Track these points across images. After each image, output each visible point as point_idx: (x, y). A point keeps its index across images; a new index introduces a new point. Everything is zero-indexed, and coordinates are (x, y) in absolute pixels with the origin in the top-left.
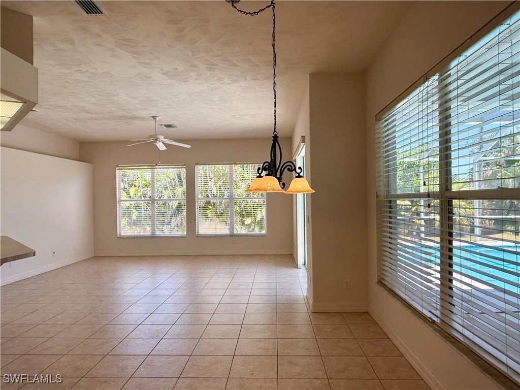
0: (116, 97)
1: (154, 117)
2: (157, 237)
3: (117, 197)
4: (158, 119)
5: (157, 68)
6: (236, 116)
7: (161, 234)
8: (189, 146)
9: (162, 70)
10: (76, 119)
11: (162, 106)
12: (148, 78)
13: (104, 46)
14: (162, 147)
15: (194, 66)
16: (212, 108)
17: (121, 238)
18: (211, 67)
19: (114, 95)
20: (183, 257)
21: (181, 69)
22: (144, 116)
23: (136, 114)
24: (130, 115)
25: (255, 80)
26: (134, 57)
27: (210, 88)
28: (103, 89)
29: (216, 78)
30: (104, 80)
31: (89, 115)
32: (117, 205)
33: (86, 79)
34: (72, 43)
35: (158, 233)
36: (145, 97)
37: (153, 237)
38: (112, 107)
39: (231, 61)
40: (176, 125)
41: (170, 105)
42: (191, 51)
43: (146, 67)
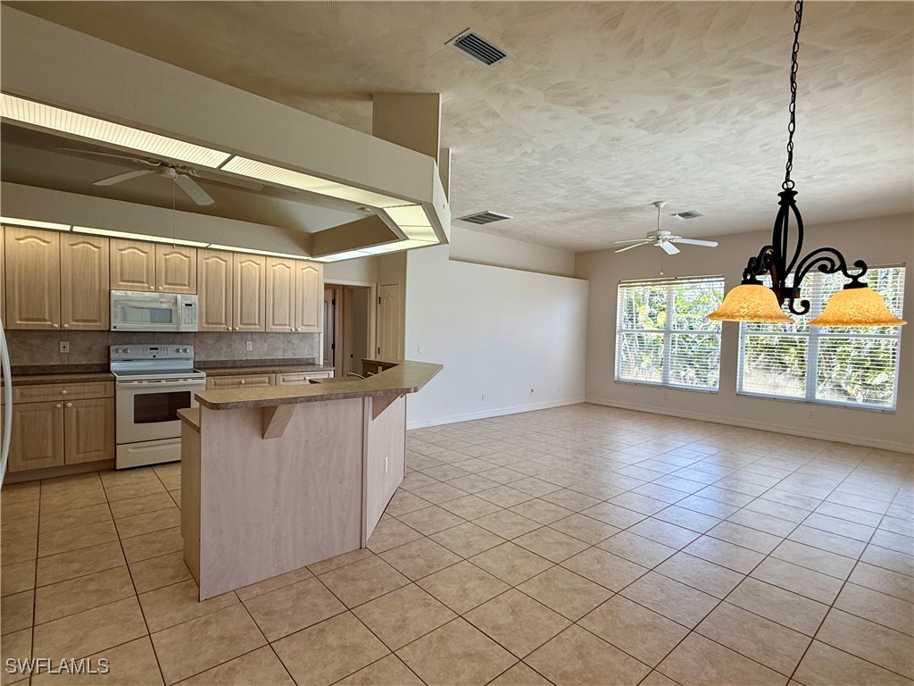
0: (589, 183)
1: (656, 204)
2: (670, 388)
3: (618, 325)
4: (662, 205)
5: (623, 119)
6: (815, 177)
7: (677, 383)
8: (715, 244)
9: (631, 120)
10: (556, 222)
11: (661, 183)
12: (618, 140)
13: (534, 107)
14: (672, 250)
15: (683, 97)
16: (753, 171)
17: (619, 382)
18: (717, 88)
19: (584, 180)
20: (709, 425)
21: (662, 110)
22: (639, 204)
23: (629, 202)
24: (620, 206)
25: (830, 87)
26: (581, 112)
27: (734, 131)
28: (566, 173)
29: (737, 110)
30: (559, 159)
31: (568, 215)
32: (617, 336)
33: (537, 163)
34: (496, 115)
35: (673, 382)
36: (629, 173)
37: (664, 387)
38: (591, 197)
39: (758, 63)
40: (698, 212)
41: (672, 179)
42: (665, 69)
43: (606, 123)
